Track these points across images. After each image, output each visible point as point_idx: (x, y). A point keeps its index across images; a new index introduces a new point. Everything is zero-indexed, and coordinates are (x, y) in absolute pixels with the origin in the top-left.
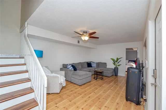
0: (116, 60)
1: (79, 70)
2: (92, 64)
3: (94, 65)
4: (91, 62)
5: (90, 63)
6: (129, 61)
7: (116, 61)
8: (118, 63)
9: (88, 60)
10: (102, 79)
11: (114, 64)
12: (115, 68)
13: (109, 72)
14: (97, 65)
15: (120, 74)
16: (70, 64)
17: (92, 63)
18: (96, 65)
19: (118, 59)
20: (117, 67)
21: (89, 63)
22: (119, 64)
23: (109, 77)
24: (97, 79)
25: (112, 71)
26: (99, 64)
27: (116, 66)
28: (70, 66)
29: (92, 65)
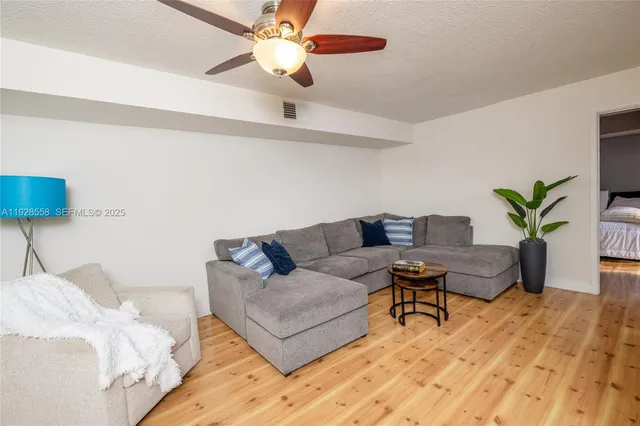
0: (529, 198)
1: (308, 268)
2: (387, 228)
3: (399, 234)
4: (386, 216)
5: (380, 222)
6: (613, 196)
7: (534, 205)
8: (543, 214)
9: (368, 210)
10: (441, 315)
11: (519, 218)
12: (521, 243)
13: (485, 272)
14: (414, 233)
15: (557, 279)
16: (253, 240)
17: (387, 221)
18: (409, 233)
19: (541, 190)
20: (539, 235)
21: (372, 222)
22: (549, 219)
23: (488, 301)
24: (410, 321)
25: (506, 262)
26: (424, 228)
27: (533, 233)
28: (254, 246)
29: (389, 236)
